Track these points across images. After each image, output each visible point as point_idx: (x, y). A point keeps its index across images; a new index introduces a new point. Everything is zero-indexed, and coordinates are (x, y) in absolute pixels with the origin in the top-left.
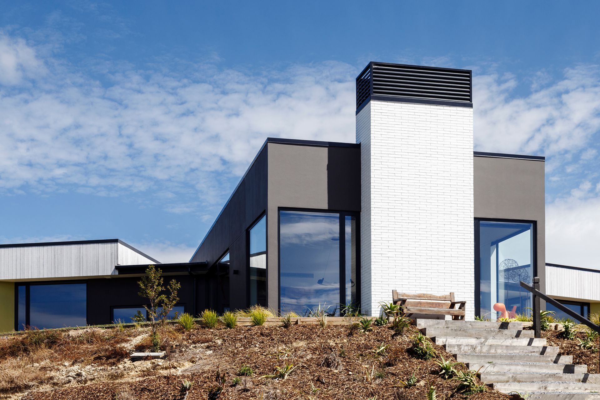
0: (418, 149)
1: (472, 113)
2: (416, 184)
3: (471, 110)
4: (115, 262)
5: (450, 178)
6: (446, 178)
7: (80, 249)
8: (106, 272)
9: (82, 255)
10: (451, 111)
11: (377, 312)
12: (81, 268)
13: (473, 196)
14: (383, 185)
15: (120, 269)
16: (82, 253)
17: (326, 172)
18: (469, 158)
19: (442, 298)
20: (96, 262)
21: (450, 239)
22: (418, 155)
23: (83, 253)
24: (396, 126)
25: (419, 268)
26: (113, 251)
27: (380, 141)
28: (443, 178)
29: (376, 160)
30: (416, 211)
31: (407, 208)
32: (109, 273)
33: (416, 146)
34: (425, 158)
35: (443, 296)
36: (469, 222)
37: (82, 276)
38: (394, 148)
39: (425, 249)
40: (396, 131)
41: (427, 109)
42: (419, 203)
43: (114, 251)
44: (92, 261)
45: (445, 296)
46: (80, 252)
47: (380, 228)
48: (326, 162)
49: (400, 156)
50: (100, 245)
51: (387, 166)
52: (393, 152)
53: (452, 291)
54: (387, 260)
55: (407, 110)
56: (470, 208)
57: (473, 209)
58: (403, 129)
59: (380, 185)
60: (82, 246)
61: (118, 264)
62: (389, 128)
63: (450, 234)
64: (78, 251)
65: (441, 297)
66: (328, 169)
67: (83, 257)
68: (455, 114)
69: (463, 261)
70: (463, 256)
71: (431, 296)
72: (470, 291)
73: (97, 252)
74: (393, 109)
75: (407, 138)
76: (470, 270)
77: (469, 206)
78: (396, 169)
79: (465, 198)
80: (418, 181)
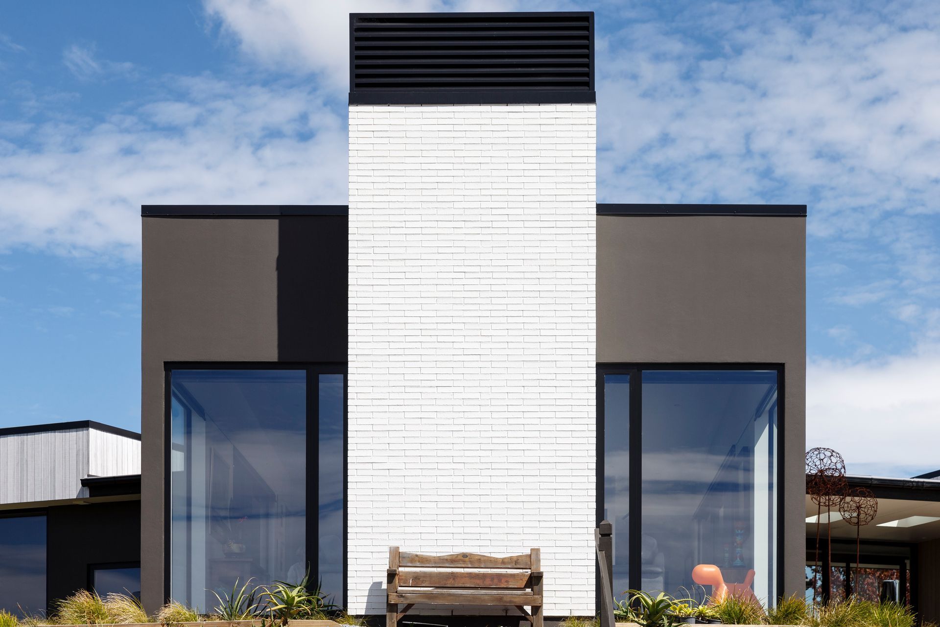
0: (461, 212)
1: (594, 115)
2: (456, 294)
3: (592, 107)
4: (83, 470)
5: (539, 275)
6: (527, 275)
7: (22, 443)
8: (67, 492)
9: (25, 457)
10: (543, 115)
11: (360, 599)
12: (25, 484)
13: (594, 314)
14: (376, 301)
15: (92, 484)
16: (25, 454)
17: (274, 275)
18: (585, 224)
19: (509, 563)
20: (51, 471)
21: (537, 421)
22: (462, 224)
23: (27, 452)
24: (408, 160)
25: (461, 492)
26: (81, 447)
27: (370, 199)
28: (521, 275)
29: (360, 244)
30: (456, 358)
31: (432, 352)
32: (74, 496)
33: (457, 205)
34: (478, 231)
35: (511, 558)
36: (585, 377)
37: (25, 501)
38: (402, 212)
39: (477, 447)
40: (408, 173)
41: (484, 115)
42: (462, 339)
43: (83, 446)
44: (44, 468)
45: (515, 559)
46: (23, 450)
47: (369, 402)
48: (275, 253)
49: (418, 231)
50: (58, 435)
51: (386, 257)
52: (401, 222)
53: (535, 545)
54: (386, 476)
55: (434, 121)
56: (587, 345)
57: (594, 345)
58: (424, 166)
59: (369, 301)
60: (25, 436)
61: (89, 475)
62: (392, 167)
63: (537, 409)
64: (18, 448)
65: (506, 561)
66: (279, 268)
67: (27, 461)
68: (553, 121)
69: (569, 473)
70: (568, 460)
71: (482, 559)
72: (585, 544)
73: (53, 450)
74: (403, 122)
75: (435, 186)
76: (585, 492)
77: (585, 339)
78: (408, 263)
79: (575, 320)
80: (461, 288)
